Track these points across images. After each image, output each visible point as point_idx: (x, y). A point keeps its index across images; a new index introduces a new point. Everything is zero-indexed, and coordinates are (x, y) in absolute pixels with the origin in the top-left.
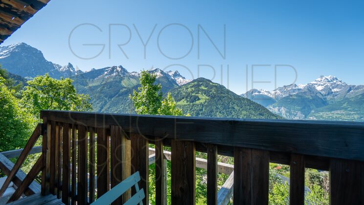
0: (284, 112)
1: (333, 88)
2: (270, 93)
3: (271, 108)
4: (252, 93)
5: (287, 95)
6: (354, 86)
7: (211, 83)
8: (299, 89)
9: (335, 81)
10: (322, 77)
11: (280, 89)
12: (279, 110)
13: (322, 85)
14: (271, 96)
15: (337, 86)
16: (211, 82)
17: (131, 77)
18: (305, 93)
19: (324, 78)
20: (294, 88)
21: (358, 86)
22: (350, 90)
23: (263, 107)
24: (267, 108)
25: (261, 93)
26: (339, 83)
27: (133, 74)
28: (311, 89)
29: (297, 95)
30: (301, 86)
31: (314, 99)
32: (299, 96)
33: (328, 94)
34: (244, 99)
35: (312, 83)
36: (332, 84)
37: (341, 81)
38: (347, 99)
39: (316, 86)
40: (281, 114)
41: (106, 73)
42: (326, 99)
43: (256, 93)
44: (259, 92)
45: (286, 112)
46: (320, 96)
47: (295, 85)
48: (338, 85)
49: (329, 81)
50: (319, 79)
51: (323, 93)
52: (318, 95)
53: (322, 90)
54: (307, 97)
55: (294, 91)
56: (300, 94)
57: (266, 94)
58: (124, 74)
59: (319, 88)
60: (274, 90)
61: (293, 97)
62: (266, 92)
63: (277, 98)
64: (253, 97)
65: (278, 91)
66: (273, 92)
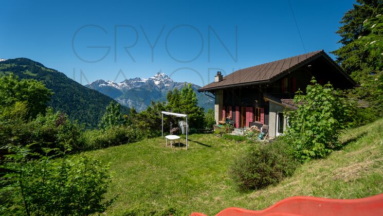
0: (130, 103)
1: (165, 83)
2: (117, 85)
3: (119, 99)
4: (99, 84)
5: (133, 88)
6: (177, 83)
7: (42, 68)
8: (142, 83)
9: (166, 78)
10: (159, 73)
11: (127, 81)
12: (126, 102)
13: (159, 81)
14: (119, 88)
15: (167, 82)
16: (43, 66)
18: (147, 86)
19: (160, 75)
20: (138, 81)
21: (179, 83)
22: (175, 86)
24: (115, 99)
25: (109, 85)
28: (151, 82)
29: (140, 88)
30: (144, 80)
31: (153, 92)
32: (143, 89)
33: (162, 88)
34: (91, 91)
35: (152, 78)
36: (165, 80)
37: (170, 79)
39: (154, 81)
40: (128, 105)
42: (160, 92)
43: (103, 85)
44: (106, 83)
45: (132, 103)
46: (157, 90)
47: (139, 78)
49: (163, 78)
50: (157, 75)
51: (159, 87)
52: (156, 88)
53: (158, 85)
54: (148, 90)
55: (139, 84)
56: (143, 87)
57: (113, 85)
59: (157, 83)
60: (121, 83)
61: (138, 90)
62: (113, 83)
63: (124, 91)
64: (100, 88)
65: (125, 84)
66: (120, 84)
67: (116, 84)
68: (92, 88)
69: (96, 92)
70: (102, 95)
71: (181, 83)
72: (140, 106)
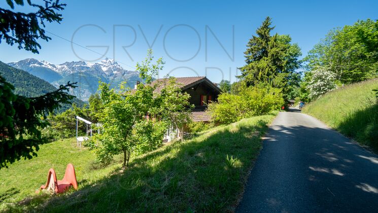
1: (114, 70)
2: (56, 67)
3: (57, 84)
4: (29, 63)
5: (75, 72)
6: (127, 71)
8: (88, 68)
9: (115, 65)
10: (107, 59)
11: (68, 64)
13: (107, 67)
14: (57, 71)
15: (116, 69)
18: (93, 71)
19: (108, 61)
20: (82, 65)
21: (129, 71)
22: (124, 73)
23: (47, 83)
24: (52, 83)
25: (43, 66)
26: (118, 67)
28: (97, 68)
29: (85, 73)
30: (90, 65)
32: (87, 74)
35: (99, 63)
36: (114, 67)
39: (102, 66)
42: (108, 79)
43: (36, 65)
44: (41, 64)
47: (84, 62)
49: (111, 64)
50: (105, 61)
51: (107, 73)
52: (103, 75)
53: (106, 71)
54: (94, 76)
55: (83, 68)
56: (88, 73)
57: (50, 67)
59: (104, 69)
60: (61, 65)
61: (81, 75)
62: (50, 65)
63: (64, 75)
64: (31, 69)
65: (65, 67)
66: (59, 67)
67: (54, 66)
68: (19, 68)
69: (25, 73)
70: (34, 78)
71: (132, 72)
72: (83, 93)
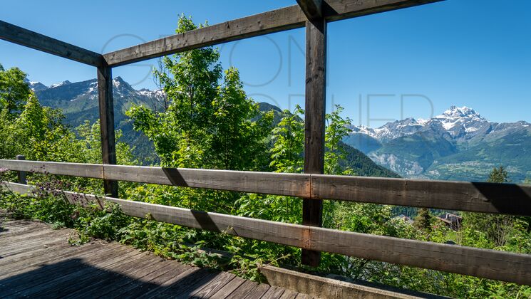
0: (393, 162)
1: (467, 126)
2: (374, 132)
3: (374, 155)
5: (400, 136)
6: (496, 124)
7: (279, 113)
8: (418, 127)
9: (471, 116)
10: (453, 108)
11: (390, 126)
12: (386, 160)
13: (452, 121)
14: (375, 137)
15: (473, 124)
17: (139, 99)
18: (426, 132)
19: (456, 110)
20: (410, 125)
21: (501, 125)
22: (490, 130)
23: (362, 154)
24: (369, 155)
25: (360, 132)
26: (477, 119)
27: (143, 93)
28: (435, 126)
29: (413, 136)
30: (422, 121)
31: (438, 143)
32: (418, 138)
33: (460, 136)
35: (438, 117)
36: (466, 120)
37: (479, 116)
38: (485, 144)
39: (443, 122)
40: (389, 165)
41: (91, 89)
42: (455, 143)
43: (354, 132)
44: (357, 130)
45: (397, 162)
46: (448, 139)
47: (413, 120)
48: (475, 121)
49: (462, 116)
50: (449, 112)
51: (453, 133)
52: (445, 136)
53: (451, 130)
54: (429, 139)
55: (410, 129)
56: (419, 135)
57: (367, 132)
58: (125, 92)
59: (447, 126)
60: (380, 128)
61: (408, 139)
62: (368, 129)
63: (384, 141)
65: (386, 129)
66: (378, 131)
67: (372, 131)
71: (508, 125)
72: (410, 168)
